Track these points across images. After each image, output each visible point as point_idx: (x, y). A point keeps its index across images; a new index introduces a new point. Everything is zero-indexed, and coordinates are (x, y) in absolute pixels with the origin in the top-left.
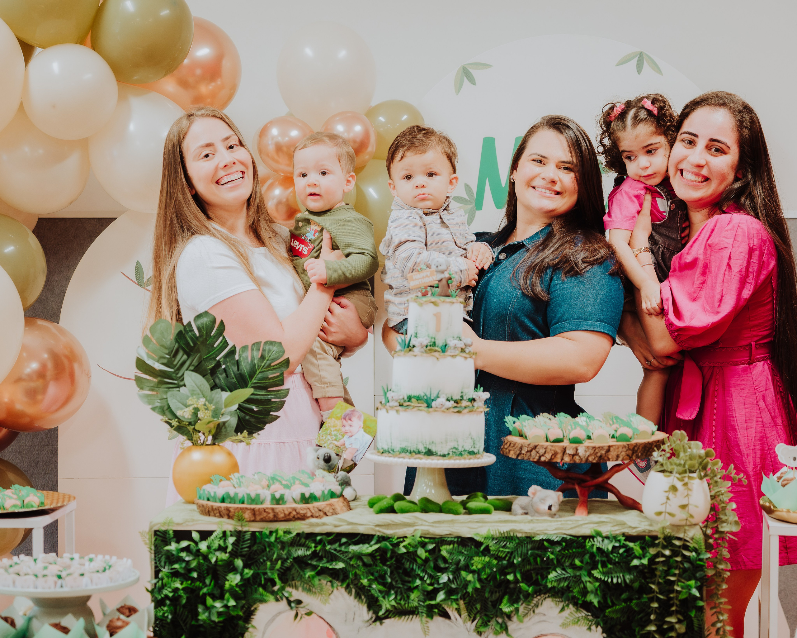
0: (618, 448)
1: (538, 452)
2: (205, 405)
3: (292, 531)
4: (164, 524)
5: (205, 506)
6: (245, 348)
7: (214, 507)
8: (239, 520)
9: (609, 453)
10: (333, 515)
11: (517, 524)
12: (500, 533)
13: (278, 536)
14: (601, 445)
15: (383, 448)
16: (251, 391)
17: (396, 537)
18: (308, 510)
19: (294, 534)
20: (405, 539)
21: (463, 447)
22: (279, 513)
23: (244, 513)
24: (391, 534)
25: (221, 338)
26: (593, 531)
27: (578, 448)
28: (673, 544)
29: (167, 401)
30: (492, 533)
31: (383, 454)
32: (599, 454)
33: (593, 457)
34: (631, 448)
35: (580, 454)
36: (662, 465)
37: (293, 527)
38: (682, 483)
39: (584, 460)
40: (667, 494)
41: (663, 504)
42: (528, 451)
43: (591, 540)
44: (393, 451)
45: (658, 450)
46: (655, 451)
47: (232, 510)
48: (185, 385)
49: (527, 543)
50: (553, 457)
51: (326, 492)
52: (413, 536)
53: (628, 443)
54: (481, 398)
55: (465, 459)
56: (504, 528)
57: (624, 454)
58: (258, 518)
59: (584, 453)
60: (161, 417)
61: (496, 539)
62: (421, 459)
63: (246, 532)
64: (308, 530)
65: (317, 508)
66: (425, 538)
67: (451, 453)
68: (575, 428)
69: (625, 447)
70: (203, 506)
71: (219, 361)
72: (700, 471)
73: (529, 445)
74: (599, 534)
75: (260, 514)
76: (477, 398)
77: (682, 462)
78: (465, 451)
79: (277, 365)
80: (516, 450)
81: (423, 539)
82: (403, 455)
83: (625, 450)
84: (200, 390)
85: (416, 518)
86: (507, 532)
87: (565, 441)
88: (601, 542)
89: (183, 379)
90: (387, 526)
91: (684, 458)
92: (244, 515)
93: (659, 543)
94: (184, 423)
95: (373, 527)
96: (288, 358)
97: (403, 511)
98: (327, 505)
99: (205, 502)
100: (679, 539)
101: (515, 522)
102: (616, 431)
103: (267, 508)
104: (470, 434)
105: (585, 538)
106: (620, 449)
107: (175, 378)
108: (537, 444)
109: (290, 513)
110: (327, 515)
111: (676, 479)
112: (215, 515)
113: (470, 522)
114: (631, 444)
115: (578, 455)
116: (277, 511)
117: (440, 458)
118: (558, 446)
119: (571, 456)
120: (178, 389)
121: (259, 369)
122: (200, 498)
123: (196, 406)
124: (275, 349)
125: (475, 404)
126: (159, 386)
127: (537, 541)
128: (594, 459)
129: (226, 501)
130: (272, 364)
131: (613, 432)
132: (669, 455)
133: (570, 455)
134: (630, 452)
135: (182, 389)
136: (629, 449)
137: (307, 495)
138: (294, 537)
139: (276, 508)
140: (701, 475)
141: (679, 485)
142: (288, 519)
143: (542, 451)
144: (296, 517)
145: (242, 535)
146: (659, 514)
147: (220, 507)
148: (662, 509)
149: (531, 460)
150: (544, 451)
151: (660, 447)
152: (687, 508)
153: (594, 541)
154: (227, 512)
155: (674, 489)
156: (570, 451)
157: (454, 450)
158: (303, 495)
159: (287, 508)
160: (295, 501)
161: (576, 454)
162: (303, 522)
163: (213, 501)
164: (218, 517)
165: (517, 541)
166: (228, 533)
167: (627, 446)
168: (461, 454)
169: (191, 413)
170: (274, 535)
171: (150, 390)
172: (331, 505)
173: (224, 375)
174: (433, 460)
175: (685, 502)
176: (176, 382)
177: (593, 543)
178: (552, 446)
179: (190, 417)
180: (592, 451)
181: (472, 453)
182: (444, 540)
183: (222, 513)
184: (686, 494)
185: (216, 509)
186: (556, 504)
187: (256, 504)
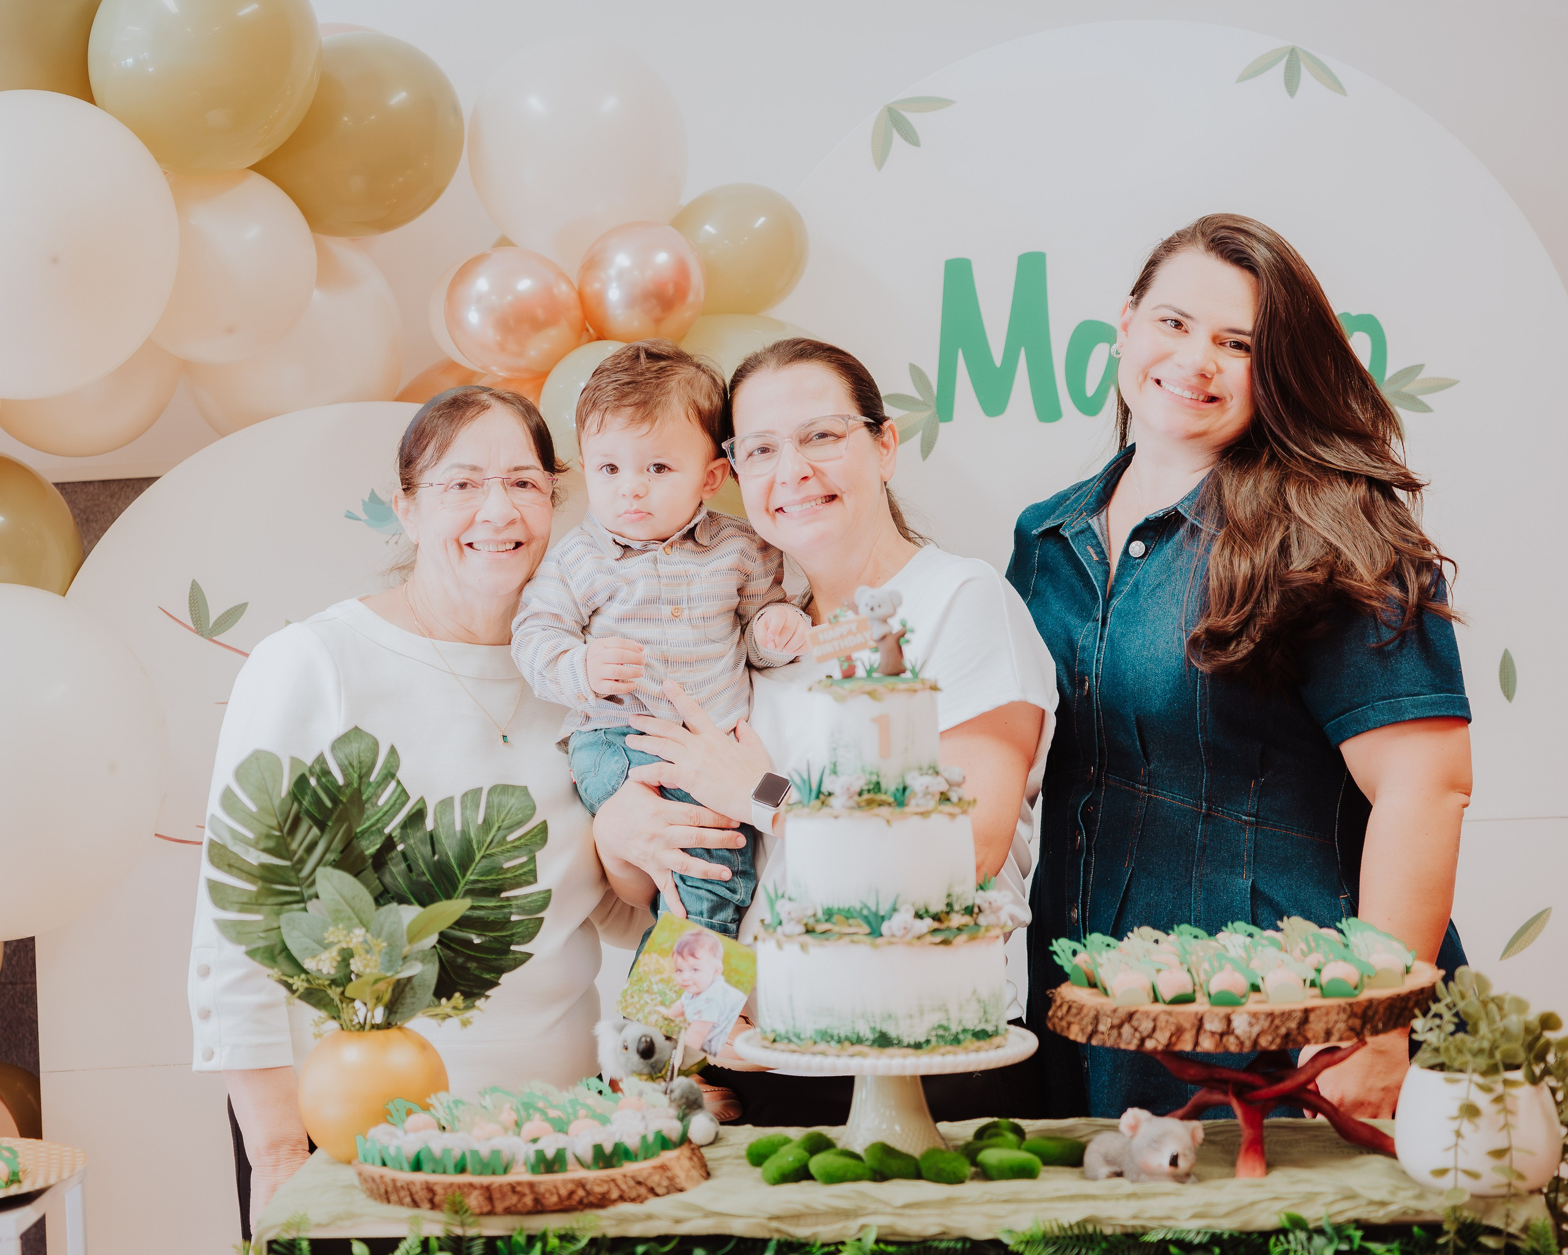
0: (1327, 1014)
1: (1136, 1030)
2: (365, 942)
3: (578, 1233)
4: (289, 1226)
5: (378, 1180)
6: (446, 804)
7: (399, 1184)
8: (456, 1212)
9: (1308, 1026)
10: (668, 1193)
11: (1099, 1204)
12: (1061, 1228)
13: (549, 1248)
14: (1287, 1007)
15: (774, 1031)
16: (468, 902)
17: (818, 1244)
18: (612, 1185)
19: (584, 1242)
20: (840, 1247)
21: (960, 1022)
22: (547, 1195)
23: (468, 1195)
24: (806, 1238)
25: (393, 784)
26: (1284, 1217)
27: (1233, 1017)
28: (1480, 1244)
29: (280, 933)
30: (1042, 1228)
31: (776, 1045)
32: (1283, 1031)
33: (1270, 1038)
34: (1358, 1010)
35: (1238, 1032)
36: (1437, 1050)
37: (581, 1225)
38: (1492, 1096)
39: (1248, 1043)
40: (1455, 1125)
41: (1448, 1149)
42: (1112, 1027)
43: (1282, 1238)
44: (798, 1037)
45: (1425, 1015)
46: (1415, 1017)
47: (439, 1190)
48: (317, 897)
49: (1129, 1248)
50: (1174, 1039)
51: (651, 1138)
52: (859, 1240)
53: (1350, 1000)
54: (994, 904)
55: (967, 1051)
56: (1069, 1215)
57: (1341, 1026)
58: (500, 1206)
59: (1247, 1029)
60: (270, 971)
61: (1054, 1244)
62: (863, 1055)
63: (472, 1239)
64: (613, 1232)
65: (633, 1178)
66: (888, 1243)
67: (933, 1040)
68: (1221, 968)
69: (1344, 1010)
70: (374, 1180)
71: (390, 838)
72: (1530, 1065)
73: (1115, 1011)
74: (1298, 1223)
75: (504, 1196)
76: (984, 906)
77: (1486, 1045)
78: (965, 1031)
79: (519, 838)
80: (1084, 1022)
81: (882, 1246)
82: (822, 1046)
83: (1343, 1016)
84: (353, 909)
85: (862, 1195)
86: (1078, 1224)
87: (1200, 998)
88: (1305, 1243)
89: (313, 883)
90: (796, 1217)
91: (1489, 1036)
92: (467, 1201)
93: (1446, 1244)
94: (320, 982)
95: (765, 1221)
96: (545, 822)
97: (833, 1178)
98: (655, 1168)
99: (377, 1170)
100: (1494, 1232)
101: (1094, 1197)
102: (1319, 971)
103: (519, 1183)
104: (974, 992)
105: (1266, 1235)
106: (1333, 1017)
107: (294, 880)
108: (1133, 1009)
109: (571, 1193)
110: (657, 1195)
111: (1473, 1088)
112: (401, 1202)
113: (990, 1201)
114: (1358, 1003)
115: (1233, 1033)
116: (542, 1189)
117: (910, 1051)
118: (1182, 1013)
119: (1217, 1037)
120: (302, 905)
121: (479, 850)
122: (366, 1160)
123: (345, 946)
124: (512, 802)
125: (982, 920)
126: (261, 901)
127: (1152, 1243)
128: (1272, 1042)
129: (426, 1166)
130: (510, 838)
131: (1311, 975)
132: (1452, 1028)
133: (1213, 1033)
134: (1357, 1023)
135: (311, 905)
136: (1353, 1015)
137: (608, 1148)
138: (584, 1249)
139: (540, 1183)
140: (1533, 1073)
141: (1482, 1100)
142: (567, 1206)
143: (1146, 1026)
144: (585, 1201)
145: (465, 1245)
146: (1441, 1172)
147: (413, 1183)
148: (1446, 1161)
149: (1123, 1046)
150: (1150, 1025)
151: (1429, 1009)
152: (1507, 1158)
153: (1289, 1242)
154: (429, 1196)
155: (1471, 1111)
156: (1213, 1025)
157: (941, 1032)
158: (598, 1149)
159: (565, 1182)
160: (581, 1163)
161: (1228, 1031)
162: (601, 1212)
163: (394, 1168)
164: (408, 1206)
165: (1104, 1245)
166: (434, 1244)
167: (1349, 1009)
168: (956, 1040)
169: (335, 964)
170: (539, 1246)
171: (241, 911)
172: (663, 1168)
173: (403, 866)
174: (892, 1057)
175: (1500, 1143)
176: (297, 889)
177: (1286, 1246)
178: (1170, 1014)
179: (332, 971)
180: (1266, 1024)
181: (981, 1035)
182: (931, 1247)
183: (416, 1197)
184: (1502, 1122)
185: (402, 1187)
186: (1188, 1152)
187: (494, 1173)
